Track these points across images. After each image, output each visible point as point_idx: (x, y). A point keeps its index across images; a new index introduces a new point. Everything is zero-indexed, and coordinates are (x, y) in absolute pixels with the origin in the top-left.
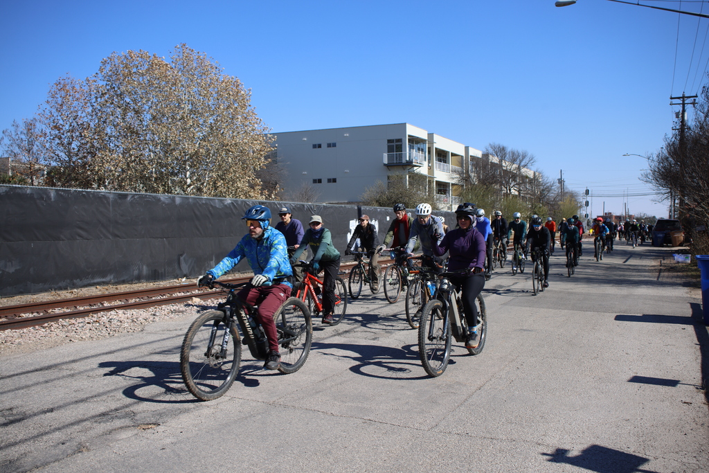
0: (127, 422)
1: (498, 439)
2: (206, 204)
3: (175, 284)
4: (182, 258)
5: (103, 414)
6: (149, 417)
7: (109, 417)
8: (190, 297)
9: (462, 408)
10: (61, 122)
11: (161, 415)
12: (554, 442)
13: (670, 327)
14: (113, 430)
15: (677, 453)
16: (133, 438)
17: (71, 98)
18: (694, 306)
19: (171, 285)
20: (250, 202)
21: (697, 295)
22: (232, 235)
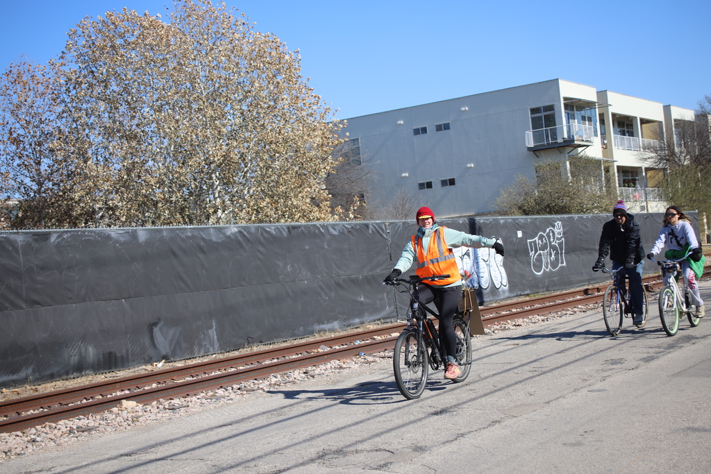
2: (193, 237)
4: (156, 330)
8: (118, 400)
22: (244, 283)
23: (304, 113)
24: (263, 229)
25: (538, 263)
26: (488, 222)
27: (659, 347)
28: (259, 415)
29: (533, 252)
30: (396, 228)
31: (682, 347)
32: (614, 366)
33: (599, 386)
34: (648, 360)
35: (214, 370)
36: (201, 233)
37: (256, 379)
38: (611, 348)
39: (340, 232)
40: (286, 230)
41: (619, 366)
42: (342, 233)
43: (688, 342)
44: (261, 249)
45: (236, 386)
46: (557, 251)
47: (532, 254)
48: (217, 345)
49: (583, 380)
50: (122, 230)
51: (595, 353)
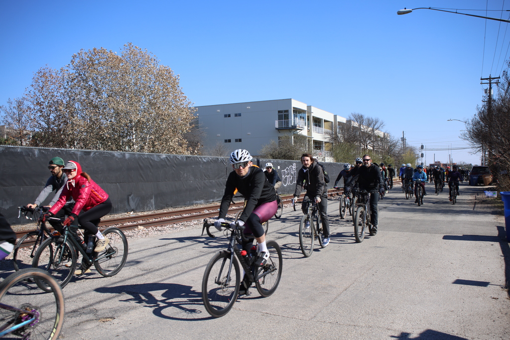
0: (91, 316)
1: (359, 326)
2: (148, 158)
3: (125, 216)
4: (130, 198)
5: (74, 311)
6: (107, 313)
7: (78, 313)
8: (136, 226)
9: (333, 304)
10: (42, 100)
11: (115, 311)
12: (400, 327)
13: (483, 244)
14: (81, 322)
15: (488, 334)
16: (96, 328)
17: (49, 82)
18: (500, 228)
19: (123, 217)
20: (179, 156)
21: (502, 221)
22: (166, 180)
24: (176, 157)
25: (285, 181)
29: (284, 176)
35: (163, 216)
42: (208, 161)
45: (180, 224)
46: (293, 176)
48: (154, 207)
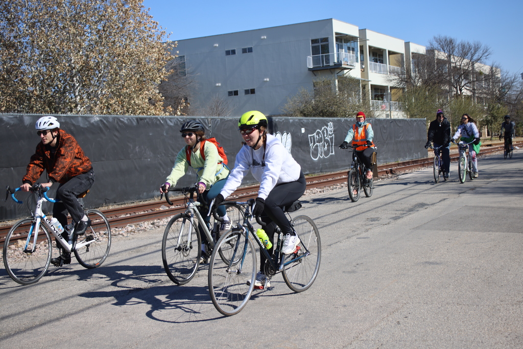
8: (14, 240)
22: (103, 159)
23: (145, 35)
24: (118, 119)
25: (315, 152)
26: (281, 121)
27: (403, 210)
28: (122, 251)
29: (312, 144)
30: (216, 122)
31: (418, 210)
32: (373, 222)
33: (364, 235)
34: (396, 218)
36: (72, 120)
37: (116, 228)
38: (370, 210)
39: (175, 124)
40: (135, 120)
41: (376, 222)
43: (422, 207)
44: (117, 134)
46: (329, 144)
47: (311, 145)
49: (353, 231)
50: (12, 115)
51: (359, 214)
